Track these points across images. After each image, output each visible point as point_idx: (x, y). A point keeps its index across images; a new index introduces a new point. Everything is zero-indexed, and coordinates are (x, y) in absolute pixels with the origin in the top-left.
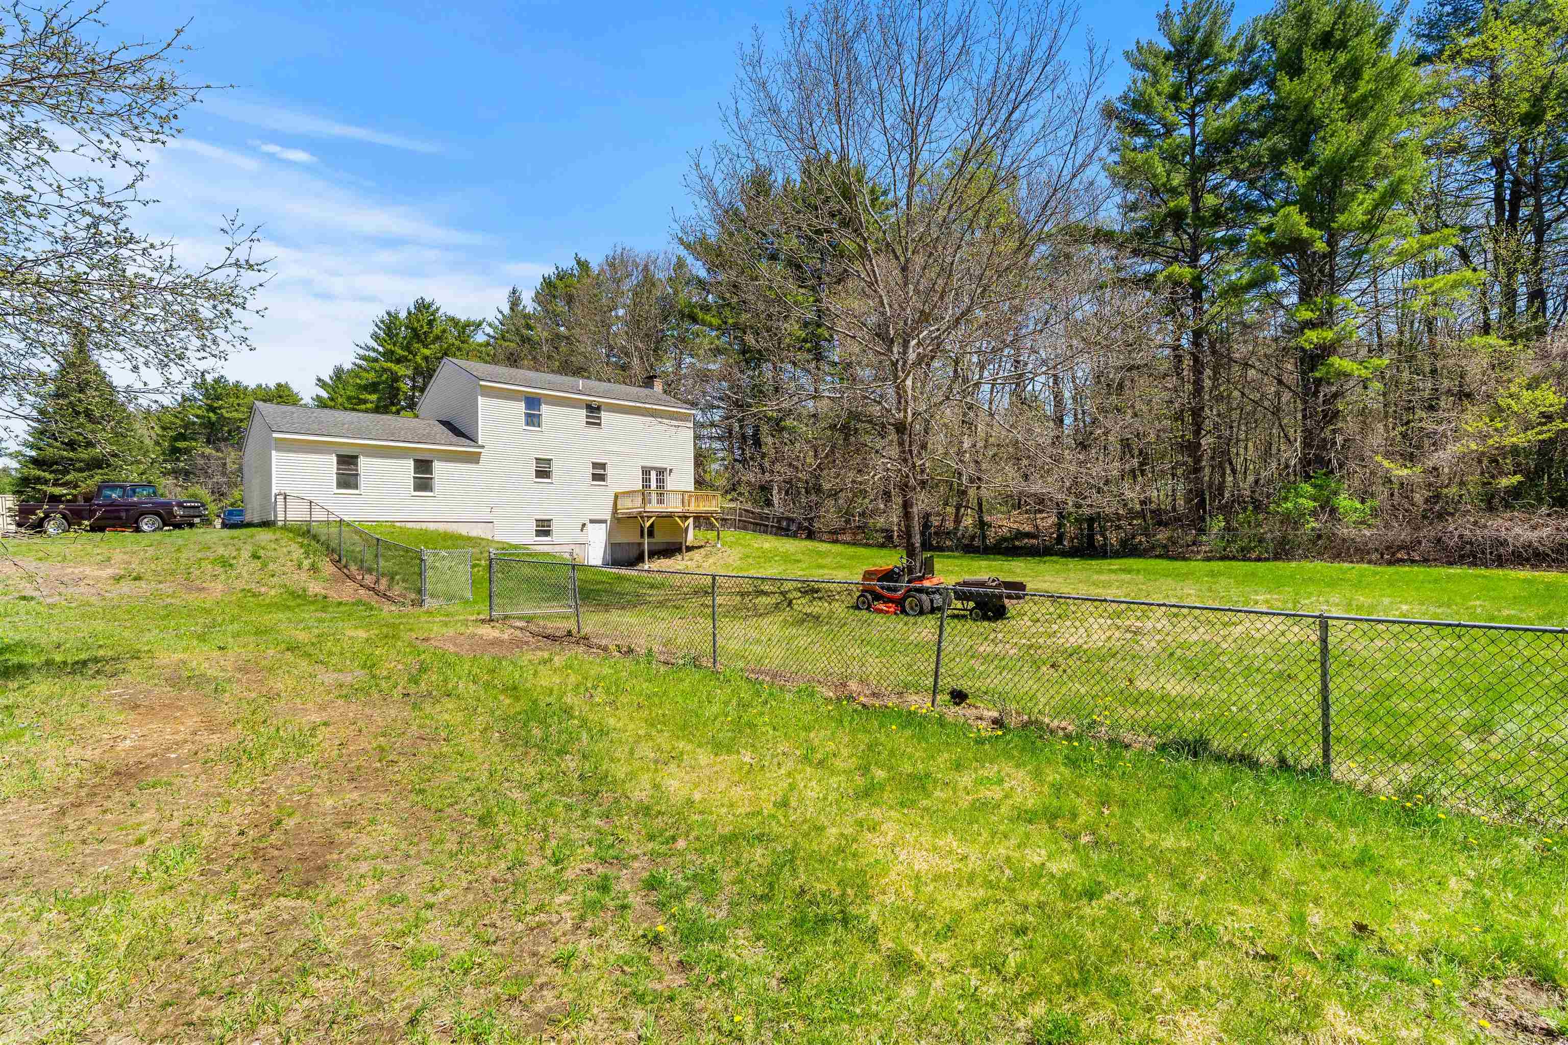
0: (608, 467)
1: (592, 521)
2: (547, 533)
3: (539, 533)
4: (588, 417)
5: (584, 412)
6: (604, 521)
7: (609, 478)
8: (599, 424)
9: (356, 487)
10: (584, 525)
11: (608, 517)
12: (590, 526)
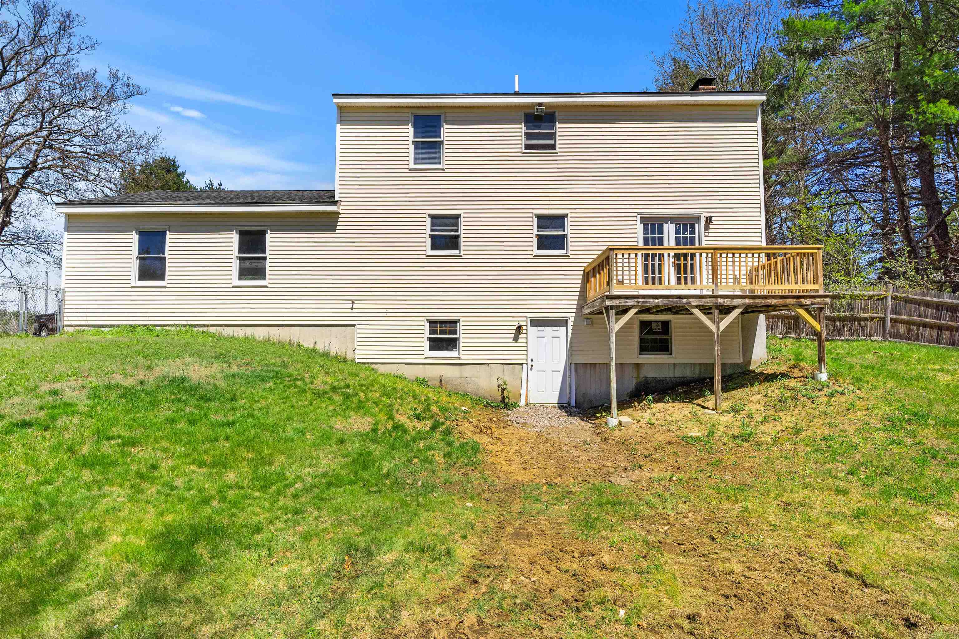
0: (569, 223)
1: (535, 323)
2: (452, 344)
3: (436, 345)
4: (528, 136)
5: (520, 129)
6: (562, 323)
7: (570, 242)
8: (553, 147)
9: (162, 277)
10: (519, 329)
11: (571, 316)
12: (532, 332)
